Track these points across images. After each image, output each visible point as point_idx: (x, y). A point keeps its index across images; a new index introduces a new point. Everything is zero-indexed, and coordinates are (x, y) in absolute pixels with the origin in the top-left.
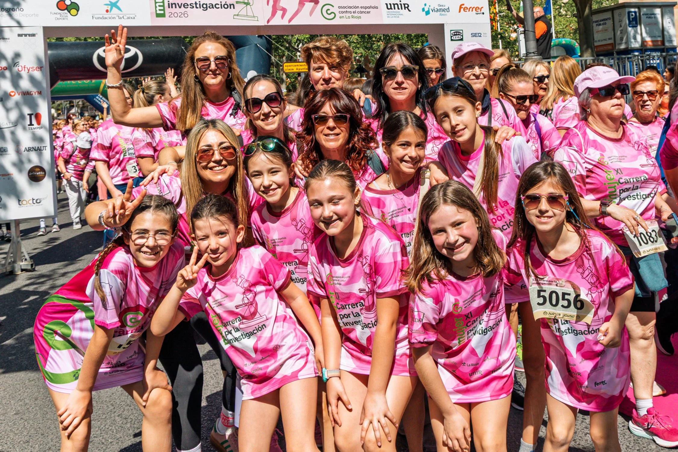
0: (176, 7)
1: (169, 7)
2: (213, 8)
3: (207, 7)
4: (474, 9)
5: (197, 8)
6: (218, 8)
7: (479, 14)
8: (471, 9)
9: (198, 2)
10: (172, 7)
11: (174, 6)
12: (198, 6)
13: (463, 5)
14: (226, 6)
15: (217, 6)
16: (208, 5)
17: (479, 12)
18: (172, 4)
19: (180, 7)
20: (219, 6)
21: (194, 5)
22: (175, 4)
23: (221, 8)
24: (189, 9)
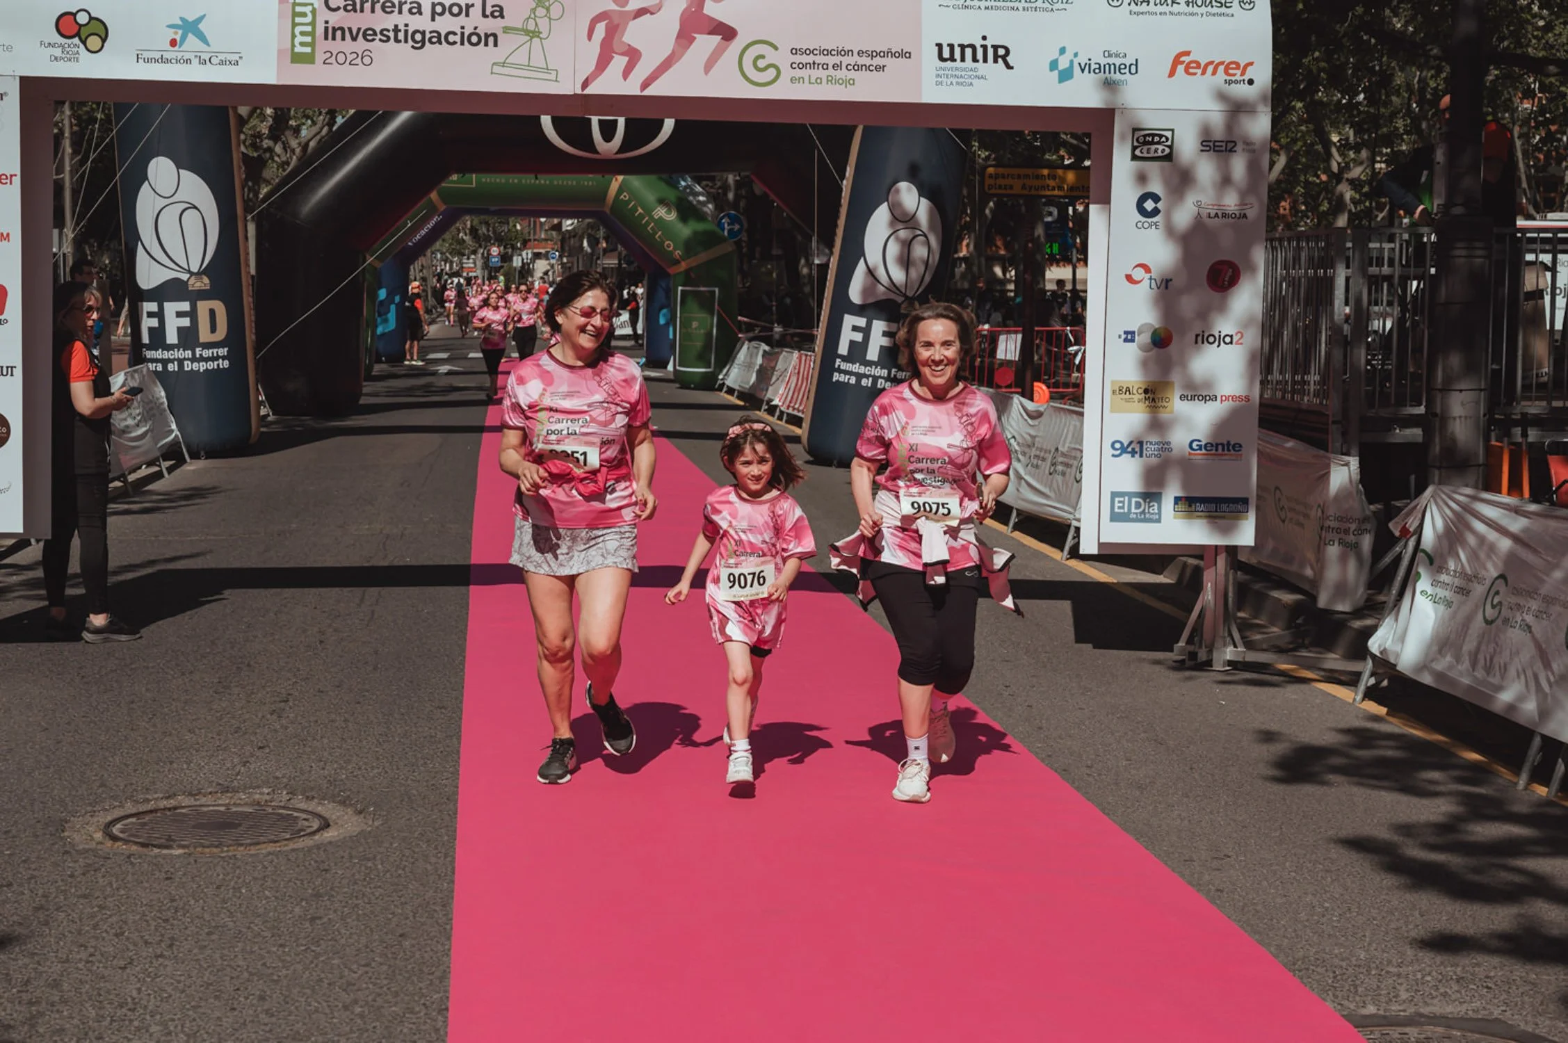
0: (343, 39)
1: (326, 38)
2: (440, 42)
3: (423, 41)
4: (1221, 68)
5: (397, 41)
6: (455, 43)
7: (1236, 82)
8: (1210, 69)
9: (401, 27)
10: (334, 38)
11: (339, 33)
12: (401, 36)
13: (1187, 53)
14: (474, 39)
15: (451, 39)
16: (428, 36)
17: (1238, 77)
18: (334, 30)
19: (354, 39)
20: (457, 38)
21: (391, 34)
22: (342, 29)
23: (462, 43)
24: (377, 41)
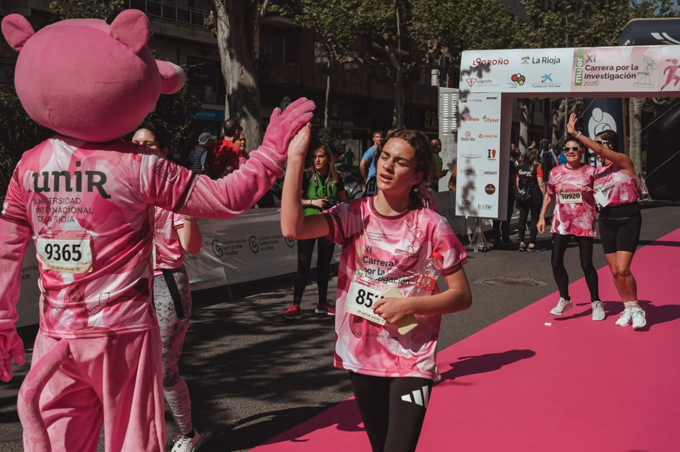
0: (590, 78)
1: (585, 78)
2: (618, 78)
3: (613, 78)
5: (606, 78)
6: (622, 78)
9: (607, 74)
10: (587, 78)
11: (589, 77)
12: (607, 76)
14: (629, 76)
15: (622, 76)
16: (615, 76)
19: (593, 78)
20: (624, 76)
21: (604, 76)
22: (590, 75)
23: (625, 78)
24: (600, 79)
